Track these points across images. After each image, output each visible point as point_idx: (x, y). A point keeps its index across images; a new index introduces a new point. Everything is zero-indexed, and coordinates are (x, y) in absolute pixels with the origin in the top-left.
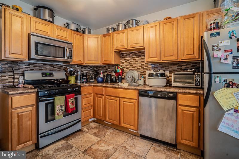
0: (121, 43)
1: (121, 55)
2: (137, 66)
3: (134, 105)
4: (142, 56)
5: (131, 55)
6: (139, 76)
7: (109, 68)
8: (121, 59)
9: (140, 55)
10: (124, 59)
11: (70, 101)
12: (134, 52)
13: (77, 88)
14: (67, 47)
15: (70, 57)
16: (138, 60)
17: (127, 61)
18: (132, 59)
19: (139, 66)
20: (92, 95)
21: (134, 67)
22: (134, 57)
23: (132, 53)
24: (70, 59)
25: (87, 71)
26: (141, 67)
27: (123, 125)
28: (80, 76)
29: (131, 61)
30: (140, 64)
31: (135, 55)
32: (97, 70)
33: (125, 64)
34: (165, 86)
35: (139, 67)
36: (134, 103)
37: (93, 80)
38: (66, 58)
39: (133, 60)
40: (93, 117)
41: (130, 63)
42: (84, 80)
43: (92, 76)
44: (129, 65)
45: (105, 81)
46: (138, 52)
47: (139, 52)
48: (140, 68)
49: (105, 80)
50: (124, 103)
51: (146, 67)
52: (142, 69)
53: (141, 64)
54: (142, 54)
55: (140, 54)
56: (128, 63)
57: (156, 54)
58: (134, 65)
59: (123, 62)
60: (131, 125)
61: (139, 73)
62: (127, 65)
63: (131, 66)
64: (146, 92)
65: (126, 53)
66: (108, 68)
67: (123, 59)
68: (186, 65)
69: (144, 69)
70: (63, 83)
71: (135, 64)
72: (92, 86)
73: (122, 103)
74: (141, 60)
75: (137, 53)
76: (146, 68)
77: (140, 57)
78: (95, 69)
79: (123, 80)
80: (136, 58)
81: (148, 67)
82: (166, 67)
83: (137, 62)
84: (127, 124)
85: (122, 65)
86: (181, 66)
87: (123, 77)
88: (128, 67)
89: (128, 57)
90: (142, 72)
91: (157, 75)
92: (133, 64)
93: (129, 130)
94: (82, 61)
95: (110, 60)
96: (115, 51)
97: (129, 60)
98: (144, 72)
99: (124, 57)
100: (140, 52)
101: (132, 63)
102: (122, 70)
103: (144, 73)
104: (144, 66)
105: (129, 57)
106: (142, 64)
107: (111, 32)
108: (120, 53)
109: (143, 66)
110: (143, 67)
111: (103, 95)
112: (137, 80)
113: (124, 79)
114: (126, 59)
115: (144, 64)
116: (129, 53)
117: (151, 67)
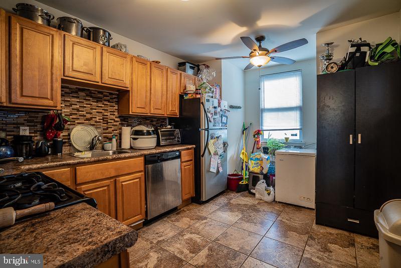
2: (96, 118)
3: (140, 181)
4: (105, 100)
5: (82, 94)
9: (101, 98)
12: (89, 90)
16: (97, 106)
17: (71, 105)
18: (83, 102)
19: (98, 118)
21: (87, 120)
22: (89, 100)
26: (103, 119)
29: (80, 107)
30: (101, 115)
31: (91, 97)
35: (99, 119)
36: (140, 178)
39: (87, 104)
41: (78, 110)
44: (76, 114)
46: (96, 91)
47: (99, 92)
48: (100, 122)
50: (123, 183)
51: (110, 120)
52: (103, 123)
53: (103, 115)
54: (104, 96)
55: (100, 95)
56: (73, 109)
57: (145, 103)
58: (89, 116)
62: (71, 114)
63: (80, 116)
68: (157, 121)
69: (107, 124)
71: (92, 113)
74: (101, 107)
75: (94, 93)
76: (111, 122)
77: (101, 101)
80: (93, 102)
81: (114, 120)
83: (95, 109)
84: (131, 218)
86: (152, 121)
88: (73, 118)
89: (73, 97)
90: (104, 129)
92: (87, 113)
95: (49, 97)
96: (63, 78)
97: (76, 105)
98: (107, 129)
100: (101, 93)
101: (83, 111)
103: (107, 131)
104: (107, 118)
105: (77, 97)
106: (105, 114)
109: (105, 118)
110: (105, 121)
114: (69, 101)
115: (107, 115)
116: (77, 88)
117: (118, 121)
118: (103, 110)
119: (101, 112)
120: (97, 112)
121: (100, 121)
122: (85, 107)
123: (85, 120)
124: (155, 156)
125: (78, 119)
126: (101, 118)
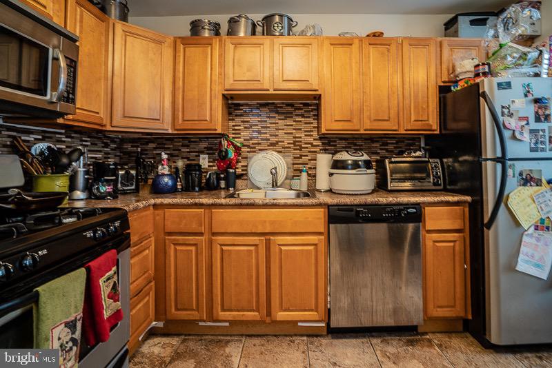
0: (248, 73)
1: (230, 108)
2: (283, 141)
3: (316, 250)
4: (297, 115)
5: (265, 110)
6: (288, 168)
7: (188, 146)
8: (230, 120)
9: (292, 113)
10: (242, 122)
12: (273, 103)
13: (117, 224)
14: (56, 52)
16: (285, 125)
17: (251, 127)
18: (266, 121)
19: (286, 142)
20: (153, 239)
21: (272, 144)
22: (274, 117)
23: (267, 105)
24: (68, 102)
25: (99, 156)
26: (294, 143)
27: (281, 315)
28: (87, 173)
29: (262, 127)
30: (291, 137)
31: (277, 112)
32: (139, 150)
33: (245, 134)
35: (288, 144)
36: (316, 245)
37: (133, 187)
39: (271, 123)
40: (153, 319)
41: (259, 132)
42: (104, 189)
43: (127, 173)
44: (257, 138)
45: (179, 187)
46: (283, 103)
47: (288, 105)
48: (290, 148)
49: (182, 185)
50: (283, 248)
51: (306, 144)
52: (295, 149)
53: (294, 137)
54: (296, 109)
55: (290, 109)
56: (253, 131)
57: (352, 112)
58: (273, 139)
59: (239, 130)
60: (305, 310)
61: (290, 160)
62: (251, 139)
63: (262, 140)
65: (247, 105)
66: (183, 146)
67: (238, 120)
68: (397, 143)
69: (300, 150)
71: (277, 135)
72: (151, 208)
74: (292, 125)
75: (282, 107)
76: (307, 148)
77: (292, 117)
78: (128, 147)
79: (237, 181)
80: (279, 119)
81: (312, 144)
82: (355, 145)
83: (283, 130)
85: (234, 138)
86: (387, 144)
87: (239, 171)
88: (253, 144)
89: (254, 115)
90: (295, 158)
92: (271, 135)
93: (300, 324)
94: (101, 115)
95: (208, 119)
96: (226, 92)
97: (257, 125)
98: (301, 156)
99: (241, 115)
100: (292, 105)
101: (266, 133)
102: (237, 149)
103: (300, 161)
104: (301, 142)
105: (259, 115)
106: (297, 135)
107: (206, 33)
109: (297, 142)
110: (298, 146)
111: (201, 234)
112: (284, 178)
113: (239, 177)
114: (248, 122)
115: (301, 137)
116: (258, 103)
117: (318, 146)
118: (294, 129)
119: (292, 133)
120: (285, 133)
121: (289, 145)
122: (269, 127)
123: (268, 146)
124: (352, 210)
125: (260, 144)
126: (292, 142)
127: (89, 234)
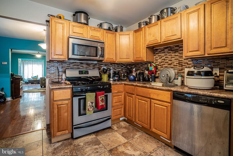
0: (153, 38)
1: (154, 51)
2: (174, 63)
3: (167, 109)
4: (180, 50)
5: (166, 50)
6: (175, 75)
7: (142, 66)
8: (154, 56)
9: (178, 50)
10: (158, 56)
11: (100, 99)
12: (170, 47)
13: (107, 86)
14: (99, 46)
15: (102, 56)
16: (175, 56)
18: (167, 55)
19: (175, 63)
20: (123, 93)
21: (169, 64)
22: (170, 53)
23: (167, 47)
25: (120, 69)
26: (179, 63)
28: (113, 74)
29: (165, 57)
30: (177, 61)
31: (171, 50)
32: (130, 67)
33: (160, 60)
34: (212, 89)
35: (176, 64)
36: (167, 107)
37: (126, 79)
38: (98, 56)
39: (169, 55)
40: (123, 116)
41: (164, 60)
42: (116, 78)
43: (124, 75)
44: (163, 62)
45: (136, 80)
46: (174, 46)
47: (176, 46)
48: (177, 65)
49: (138, 79)
50: (156, 105)
51: (184, 63)
52: (179, 66)
53: (179, 61)
54: (179, 48)
55: (177, 48)
56: (162, 59)
58: (170, 62)
59: (157, 59)
60: (162, 132)
61: (176, 71)
62: (162, 62)
63: (165, 62)
64: (183, 95)
65: (160, 49)
66: (141, 66)
67: (157, 55)
69: (182, 66)
70: (96, 80)
71: (171, 60)
72: (123, 85)
73: (153, 104)
74: (178, 55)
75: (173, 48)
76: (185, 65)
77: (178, 52)
78: (128, 66)
79: (156, 79)
80: (172, 53)
81: (187, 63)
82: (214, 62)
83: (174, 57)
84: (159, 130)
85: (156, 62)
87: (157, 75)
88: (162, 64)
89: (162, 53)
90: (179, 70)
91: (199, 74)
92: (169, 61)
94: (114, 59)
95: (142, 57)
96: (147, 46)
97: (163, 57)
99: (158, 53)
100: (178, 46)
101: (167, 60)
102: (156, 68)
103: (182, 72)
104: (182, 62)
105: (164, 53)
106: (180, 60)
107: (143, 26)
108: (153, 49)
109: (181, 63)
110: (180, 64)
111: (134, 95)
112: (173, 78)
113: (157, 77)
114: (160, 56)
115: (182, 61)
116: (164, 48)
117: (191, 64)
118: (179, 57)
119: (178, 59)
120: (175, 59)
121: (177, 64)
122: (168, 57)
123: (168, 65)
125: (165, 64)
126: (178, 63)
127: (99, 87)
